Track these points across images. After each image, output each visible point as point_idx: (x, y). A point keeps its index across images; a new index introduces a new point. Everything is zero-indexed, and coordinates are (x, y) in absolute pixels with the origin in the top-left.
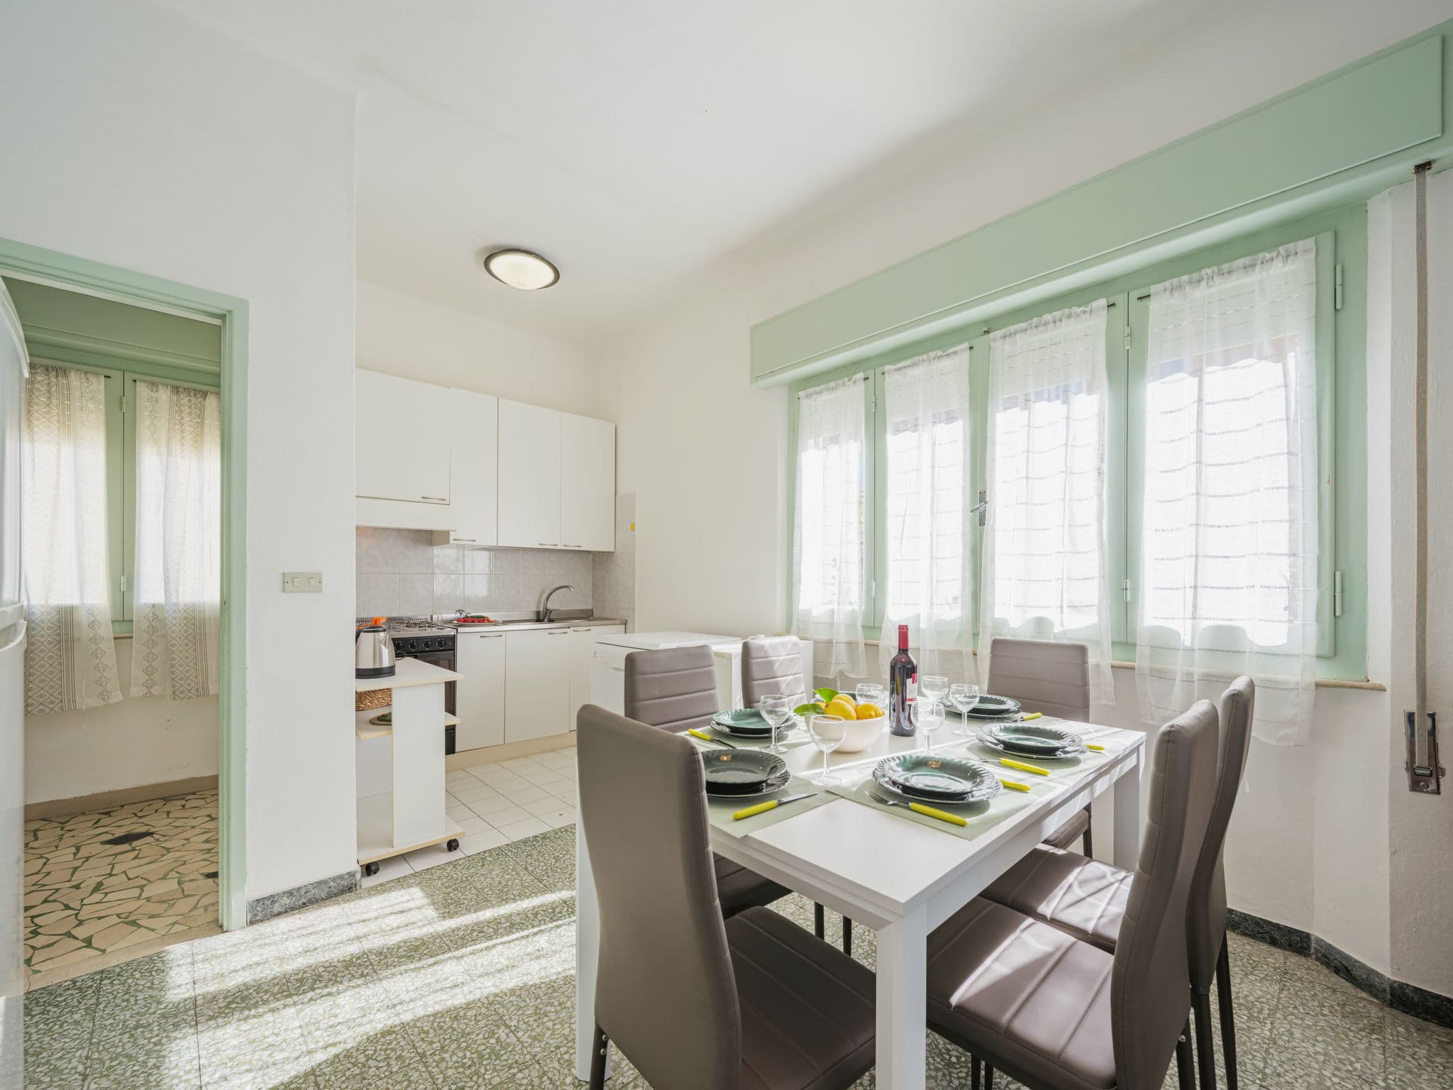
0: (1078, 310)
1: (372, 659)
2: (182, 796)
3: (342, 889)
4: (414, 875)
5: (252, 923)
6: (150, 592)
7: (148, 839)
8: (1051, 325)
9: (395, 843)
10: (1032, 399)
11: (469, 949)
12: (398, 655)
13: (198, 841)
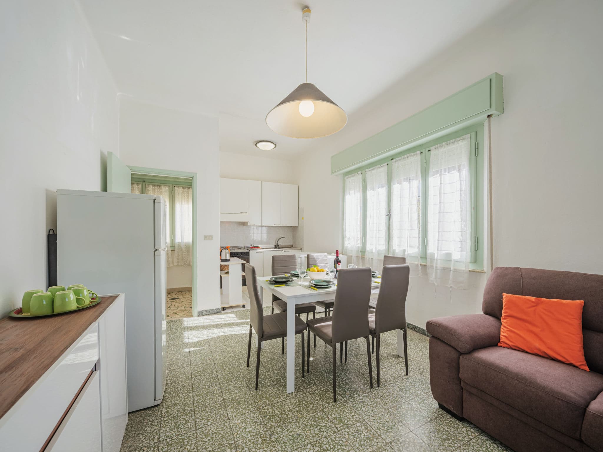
0: (413, 154)
1: (225, 257)
2: (185, 291)
3: (217, 312)
4: (234, 312)
5: (199, 316)
6: (178, 240)
7: (178, 299)
8: (406, 159)
9: (230, 303)
10: (412, 179)
11: (242, 326)
12: (231, 257)
13: (188, 301)
